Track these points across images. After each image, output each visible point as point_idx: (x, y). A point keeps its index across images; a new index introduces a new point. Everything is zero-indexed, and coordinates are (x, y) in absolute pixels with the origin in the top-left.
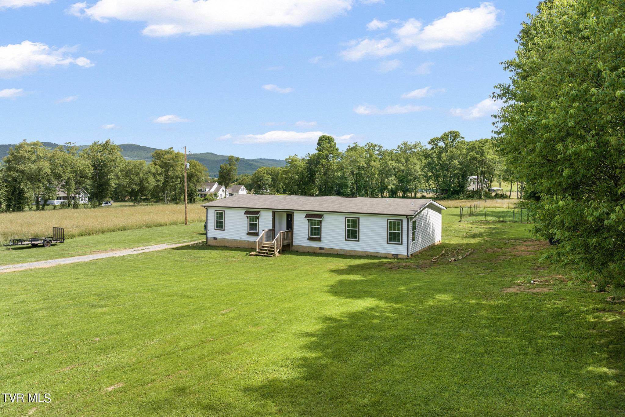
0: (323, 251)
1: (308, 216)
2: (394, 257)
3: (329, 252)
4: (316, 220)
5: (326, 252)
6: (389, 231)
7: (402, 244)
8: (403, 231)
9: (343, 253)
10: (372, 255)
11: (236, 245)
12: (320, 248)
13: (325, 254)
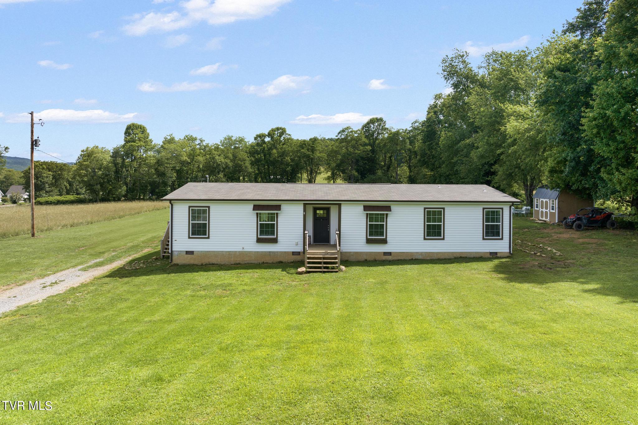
0: (389, 258)
1: (366, 208)
2: (491, 256)
3: (399, 258)
4: (378, 214)
5: (393, 259)
6: (485, 223)
7: (502, 239)
8: (504, 222)
9: (420, 257)
10: (463, 256)
11: (233, 260)
12: (384, 253)
13: (393, 261)
